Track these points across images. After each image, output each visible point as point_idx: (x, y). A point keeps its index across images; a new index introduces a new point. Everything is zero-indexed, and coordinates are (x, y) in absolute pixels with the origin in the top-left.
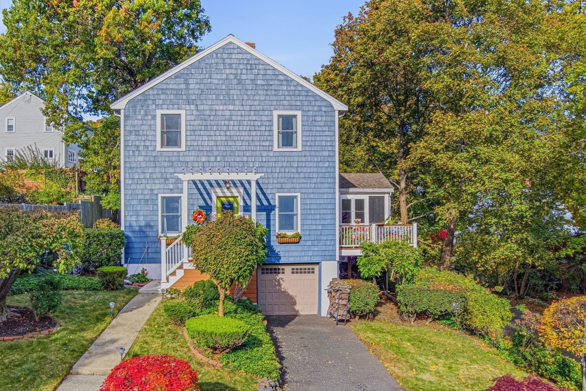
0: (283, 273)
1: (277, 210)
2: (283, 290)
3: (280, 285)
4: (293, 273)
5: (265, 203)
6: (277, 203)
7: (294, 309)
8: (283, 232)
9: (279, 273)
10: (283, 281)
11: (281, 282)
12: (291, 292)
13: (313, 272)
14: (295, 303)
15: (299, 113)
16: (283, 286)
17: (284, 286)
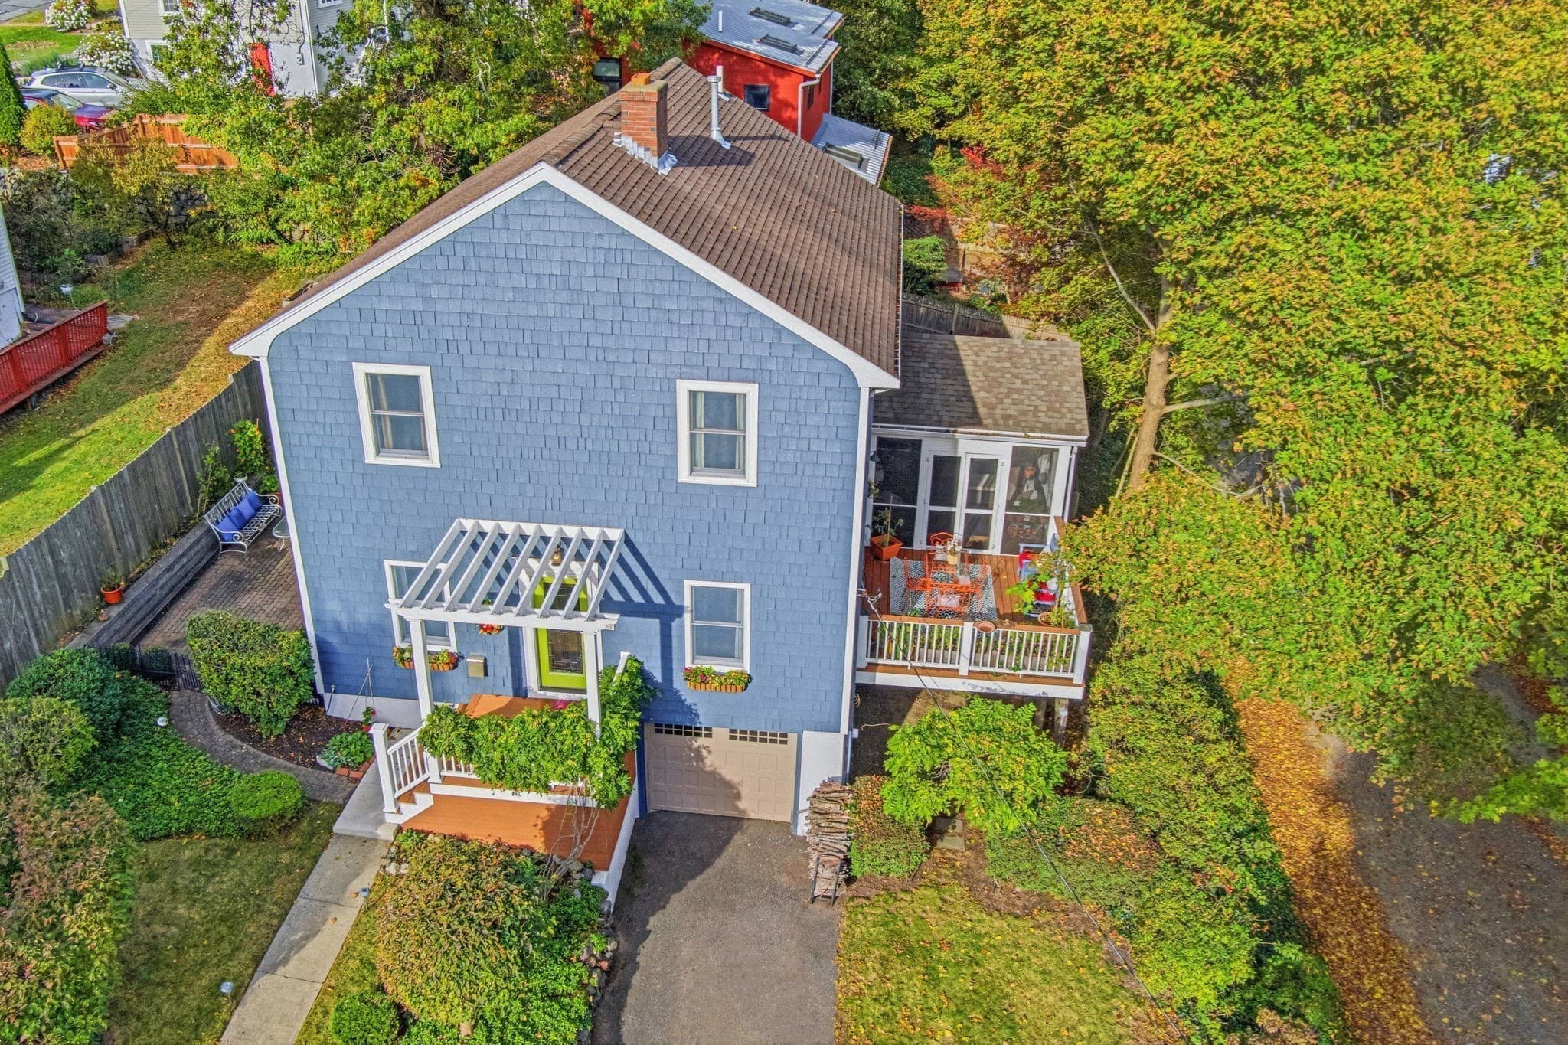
0: (709, 736)
1: (687, 617)
2: (708, 769)
3: (700, 758)
4: (732, 738)
5: (658, 599)
6: (688, 602)
7: (737, 808)
8: (706, 664)
9: (698, 735)
10: (709, 752)
11: (704, 753)
12: (727, 773)
13: (785, 742)
14: (738, 796)
15: (752, 391)
16: (708, 762)
17: (710, 762)
